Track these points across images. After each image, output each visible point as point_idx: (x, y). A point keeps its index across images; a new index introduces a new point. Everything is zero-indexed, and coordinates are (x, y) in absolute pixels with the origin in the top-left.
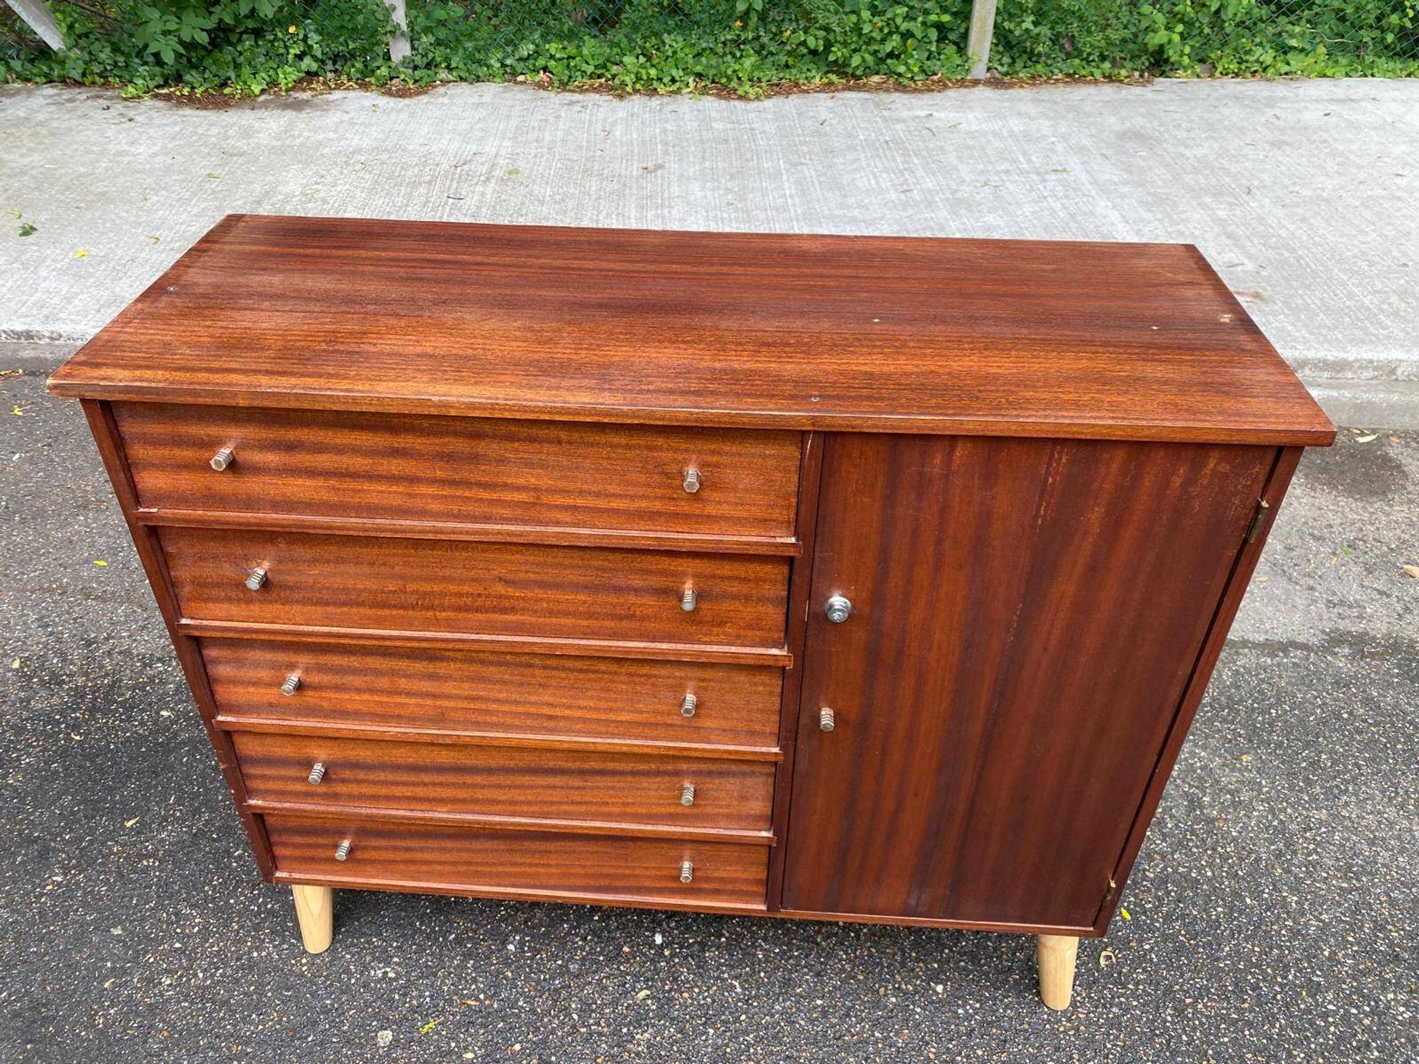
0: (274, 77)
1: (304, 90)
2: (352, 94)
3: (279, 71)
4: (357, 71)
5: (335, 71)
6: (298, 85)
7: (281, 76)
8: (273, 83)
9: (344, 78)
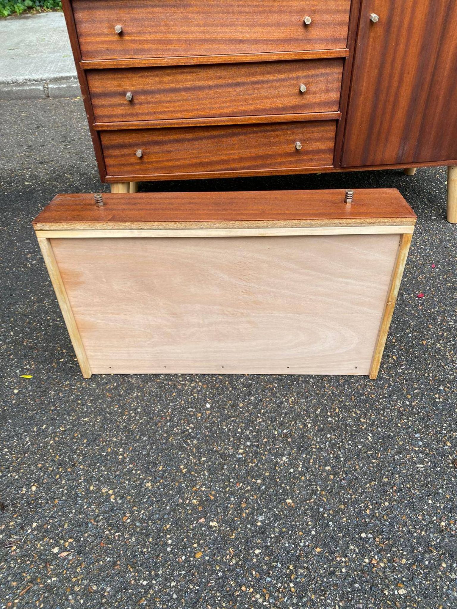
0: (13, 9)
1: (27, 14)
2: (49, 13)
3: (15, 6)
4: (51, 4)
5: (41, 6)
6: (25, 11)
7: (16, 8)
8: (13, 12)
9: (45, 8)
